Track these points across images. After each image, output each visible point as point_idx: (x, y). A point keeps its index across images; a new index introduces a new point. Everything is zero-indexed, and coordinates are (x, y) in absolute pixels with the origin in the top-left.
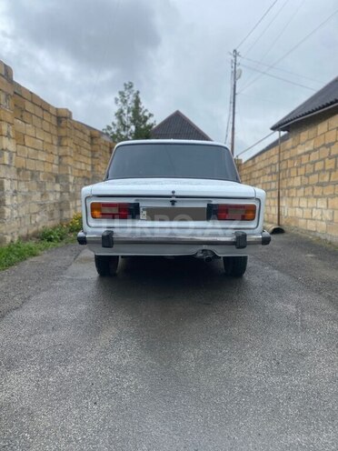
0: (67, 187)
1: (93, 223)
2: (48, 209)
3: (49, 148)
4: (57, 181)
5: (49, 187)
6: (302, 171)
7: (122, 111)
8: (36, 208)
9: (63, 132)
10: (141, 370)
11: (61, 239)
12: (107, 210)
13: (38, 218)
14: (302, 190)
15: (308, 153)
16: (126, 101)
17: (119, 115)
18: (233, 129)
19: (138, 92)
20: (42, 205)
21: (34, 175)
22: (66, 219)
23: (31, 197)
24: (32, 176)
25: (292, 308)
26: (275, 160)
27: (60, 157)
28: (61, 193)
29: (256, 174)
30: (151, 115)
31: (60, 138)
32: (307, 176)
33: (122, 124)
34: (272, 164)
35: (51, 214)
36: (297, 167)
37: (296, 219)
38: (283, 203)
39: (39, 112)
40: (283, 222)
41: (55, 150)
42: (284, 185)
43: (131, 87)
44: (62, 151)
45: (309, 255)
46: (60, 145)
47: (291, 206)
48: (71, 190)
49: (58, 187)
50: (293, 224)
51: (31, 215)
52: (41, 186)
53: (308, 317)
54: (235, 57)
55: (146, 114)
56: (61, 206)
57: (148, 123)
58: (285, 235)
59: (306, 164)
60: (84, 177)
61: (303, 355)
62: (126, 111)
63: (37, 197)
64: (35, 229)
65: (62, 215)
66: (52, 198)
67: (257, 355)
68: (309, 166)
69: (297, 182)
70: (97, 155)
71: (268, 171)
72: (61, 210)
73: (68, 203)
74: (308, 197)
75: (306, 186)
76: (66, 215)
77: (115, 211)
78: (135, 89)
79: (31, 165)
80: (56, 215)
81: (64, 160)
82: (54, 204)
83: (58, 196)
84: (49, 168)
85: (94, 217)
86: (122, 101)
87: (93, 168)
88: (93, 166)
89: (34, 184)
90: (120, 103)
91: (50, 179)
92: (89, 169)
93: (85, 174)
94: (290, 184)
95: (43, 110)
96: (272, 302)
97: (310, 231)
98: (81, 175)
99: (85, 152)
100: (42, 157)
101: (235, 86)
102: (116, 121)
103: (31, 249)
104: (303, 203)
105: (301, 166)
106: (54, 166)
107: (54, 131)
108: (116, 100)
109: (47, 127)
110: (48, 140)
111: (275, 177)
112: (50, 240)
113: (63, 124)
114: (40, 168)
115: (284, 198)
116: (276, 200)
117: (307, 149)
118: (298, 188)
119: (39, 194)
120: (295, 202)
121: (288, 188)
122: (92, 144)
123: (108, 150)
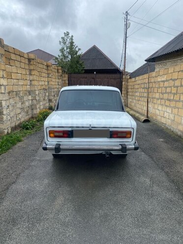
0: (35, 97)
1: (50, 139)
2: (25, 110)
3: (24, 77)
4: (30, 94)
5: (25, 98)
6: (160, 90)
7: (63, 49)
8: (19, 111)
9: (32, 67)
10: (75, 224)
11: (33, 127)
12: (57, 134)
13: (20, 116)
14: (160, 100)
15: (164, 81)
16: (65, 42)
17: (62, 50)
18: (125, 57)
19: (72, 36)
20: (22, 109)
21: (17, 93)
22: (35, 114)
23: (16, 106)
24: (16, 95)
25: (148, 181)
26: (146, 81)
27: (31, 81)
28: (32, 100)
29: (137, 87)
30: (79, 49)
31: (31, 70)
32: (163, 94)
33: (64, 55)
34: (145, 83)
35: (27, 112)
36: (157, 88)
37: (156, 115)
38: (150, 105)
39: (18, 58)
40: (149, 115)
41: (28, 77)
42: (150, 96)
43: (68, 34)
44: (31, 78)
45: (161, 140)
46: (30, 74)
47: (154, 108)
48: (37, 98)
49: (30, 97)
50: (154, 118)
51: (17, 115)
52: (21, 98)
53: (155, 188)
54: (127, 15)
55: (77, 49)
56: (32, 107)
57: (78, 54)
58: (150, 124)
59: (162, 87)
60: (44, 89)
61: (150, 214)
62: (65, 49)
63: (19, 105)
64: (19, 122)
65: (33, 112)
66: (27, 104)
67: (129, 214)
68: (163, 89)
69: (157, 95)
70: (50, 76)
71: (143, 86)
72: (32, 109)
73: (36, 106)
74: (162, 105)
75: (161, 99)
76: (35, 112)
77: (61, 134)
78: (70, 35)
79: (15, 89)
80: (30, 112)
81: (33, 83)
82: (29, 107)
83: (30, 102)
84: (25, 88)
85: (50, 137)
86: (63, 42)
87: (48, 83)
88: (48, 82)
89: (18, 98)
90: (62, 44)
91: (26, 94)
92: (46, 83)
93: (44, 87)
94: (154, 96)
95: (21, 56)
96: (139, 177)
97: (163, 123)
98: (42, 88)
99: (44, 75)
100: (21, 83)
101: (126, 33)
102: (60, 54)
103: (18, 137)
104: (160, 108)
105: (159, 87)
106: (28, 86)
107: (27, 67)
108: (60, 42)
109: (23, 65)
110: (24, 72)
111: (146, 91)
112: (27, 129)
113: (32, 63)
114: (20, 89)
115: (150, 103)
116: (147, 103)
117: (163, 79)
118: (158, 99)
119: (20, 103)
120: (156, 106)
121: (153, 98)
122: (47, 70)
123: (56, 71)
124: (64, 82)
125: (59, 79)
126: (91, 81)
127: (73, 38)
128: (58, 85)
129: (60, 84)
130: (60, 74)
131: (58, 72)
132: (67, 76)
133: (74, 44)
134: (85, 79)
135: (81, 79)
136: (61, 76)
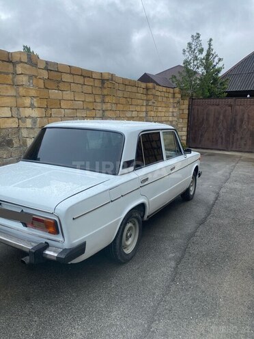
3: (90, 106)
9: (105, 92)
19: (211, 40)
27: (104, 111)
30: (220, 60)
31: (104, 96)
39: (79, 79)
41: (98, 106)
44: (104, 107)
46: (103, 102)
55: (216, 60)
57: (216, 67)
70: (150, 103)
86: (189, 51)
88: (147, 112)
90: (187, 53)
95: (85, 77)
99: (138, 102)
100: (82, 114)
107: (98, 91)
108: (184, 51)
110: (90, 99)
122: (147, 94)
123: (170, 95)
124: (181, 112)
125: (174, 107)
126: (226, 111)
127: (212, 43)
128: (173, 116)
129: (175, 114)
130: (176, 100)
131: (174, 97)
132: (186, 102)
133: (213, 52)
134: (217, 107)
135: (210, 107)
136: (179, 102)
